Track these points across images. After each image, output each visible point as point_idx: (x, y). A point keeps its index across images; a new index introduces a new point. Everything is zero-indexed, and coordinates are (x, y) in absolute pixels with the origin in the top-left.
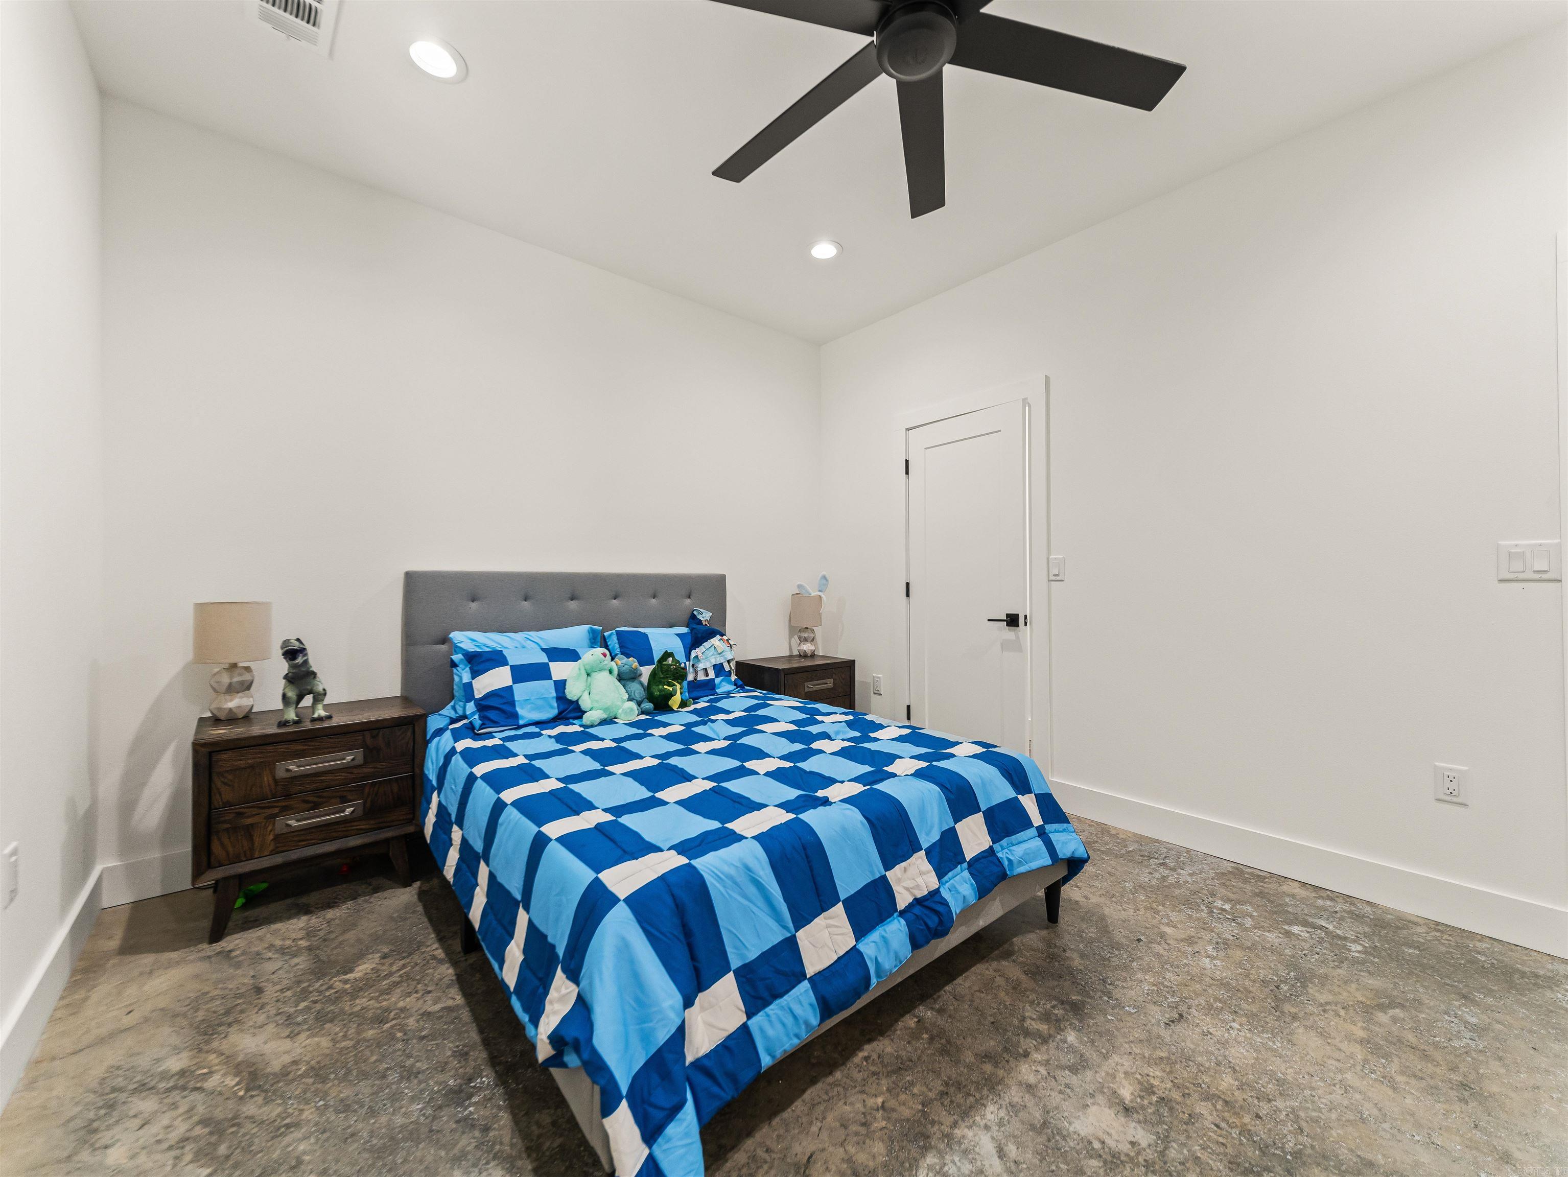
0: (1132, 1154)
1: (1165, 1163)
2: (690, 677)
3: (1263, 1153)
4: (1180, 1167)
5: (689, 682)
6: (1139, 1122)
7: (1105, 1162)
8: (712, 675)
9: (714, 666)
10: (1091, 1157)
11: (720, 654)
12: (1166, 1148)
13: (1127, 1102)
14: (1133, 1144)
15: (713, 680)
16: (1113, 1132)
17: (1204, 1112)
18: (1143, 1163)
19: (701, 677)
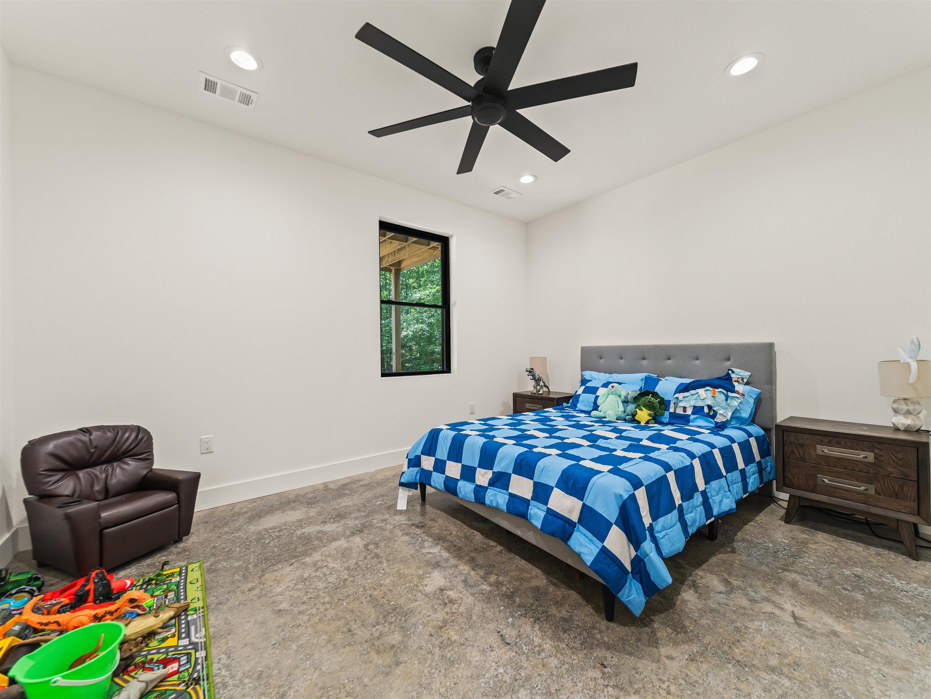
0: (422, 583)
1: (417, 591)
2: (672, 410)
3: (413, 624)
4: (414, 594)
5: (670, 413)
6: (435, 591)
7: (421, 575)
8: (689, 411)
9: (694, 407)
10: (423, 572)
11: (703, 400)
12: (422, 594)
13: (446, 591)
14: (426, 585)
15: (690, 416)
16: (432, 582)
17: (437, 615)
18: (418, 585)
19: (680, 411)
